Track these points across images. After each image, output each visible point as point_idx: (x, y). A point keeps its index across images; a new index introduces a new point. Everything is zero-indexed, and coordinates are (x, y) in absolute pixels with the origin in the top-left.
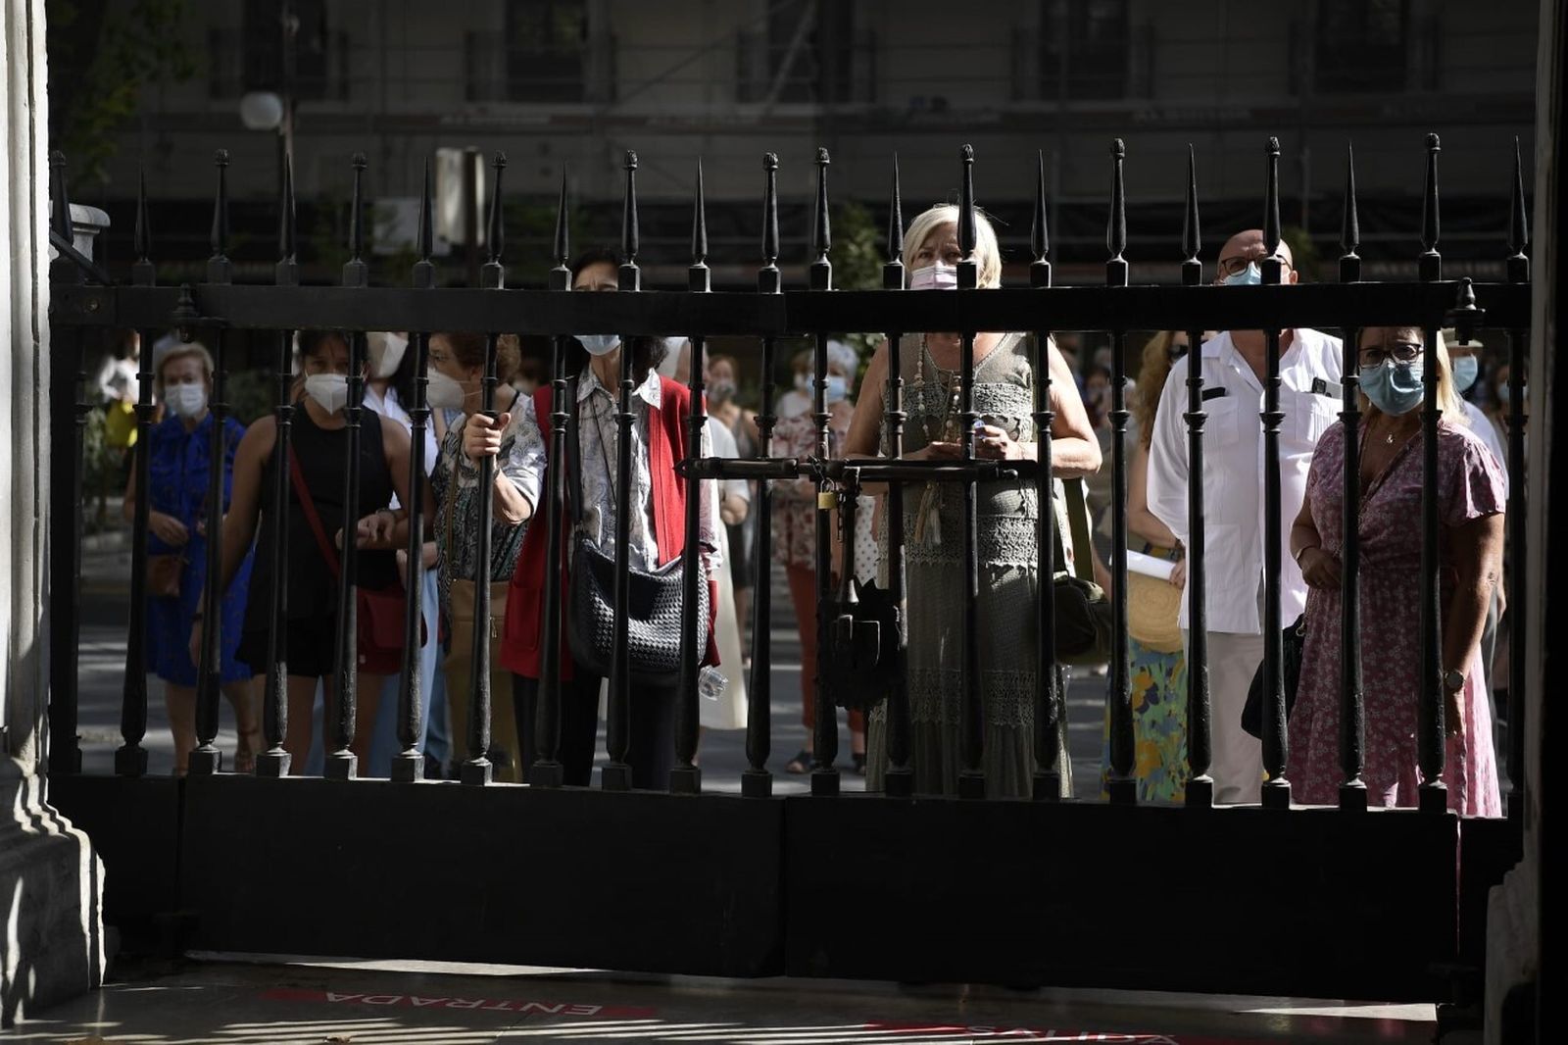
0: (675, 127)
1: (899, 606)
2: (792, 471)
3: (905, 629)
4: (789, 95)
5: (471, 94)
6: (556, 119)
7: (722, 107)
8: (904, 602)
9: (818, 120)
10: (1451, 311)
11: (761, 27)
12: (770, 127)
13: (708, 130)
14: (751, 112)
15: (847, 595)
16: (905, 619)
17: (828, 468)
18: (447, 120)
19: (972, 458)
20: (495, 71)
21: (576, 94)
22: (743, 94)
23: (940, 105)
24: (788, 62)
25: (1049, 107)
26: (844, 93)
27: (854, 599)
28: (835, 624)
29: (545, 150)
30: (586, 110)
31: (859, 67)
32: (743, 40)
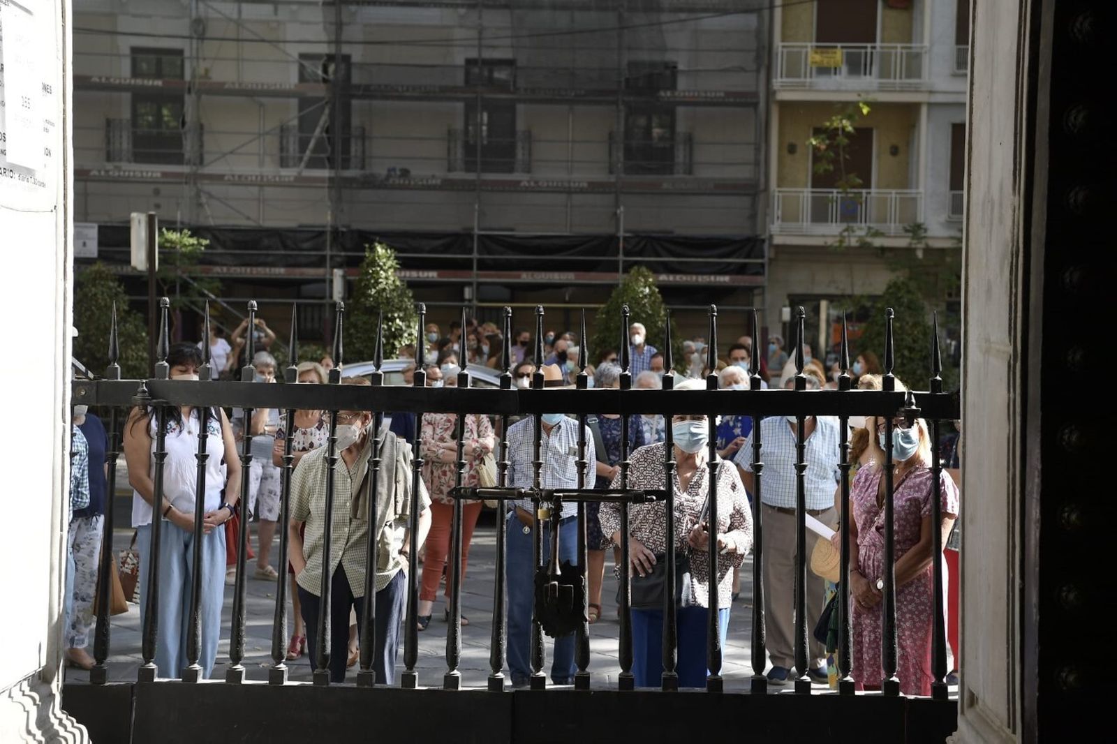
0: (240, 181)
1: (584, 575)
2: (521, 496)
3: (587, 589)
4: (312, 164)
5: (109, 158)
6: (164, 174)
7: (270, 170)
8: (587, 573)
9: (331, 179)
10: (903, 409)
11: (295, 122)
12: (301, 182)
13: (261, 183)
14: (289, 173)
15: (555, 570)
16: (587, 583)
17: (543, 494)
18: (94, 173)
19: (628, 488)
20: (124, 143)
21: (179, 159)
22: (283, 163)
23: (405, 173)
24: (312, 145)
25: (471, 176)
26: (346, 164)
27: (559, 572)
28: (547, 587)
29: (157, 192)
30: (185, 169)
31: (355, 149)
32: (283, 130)
